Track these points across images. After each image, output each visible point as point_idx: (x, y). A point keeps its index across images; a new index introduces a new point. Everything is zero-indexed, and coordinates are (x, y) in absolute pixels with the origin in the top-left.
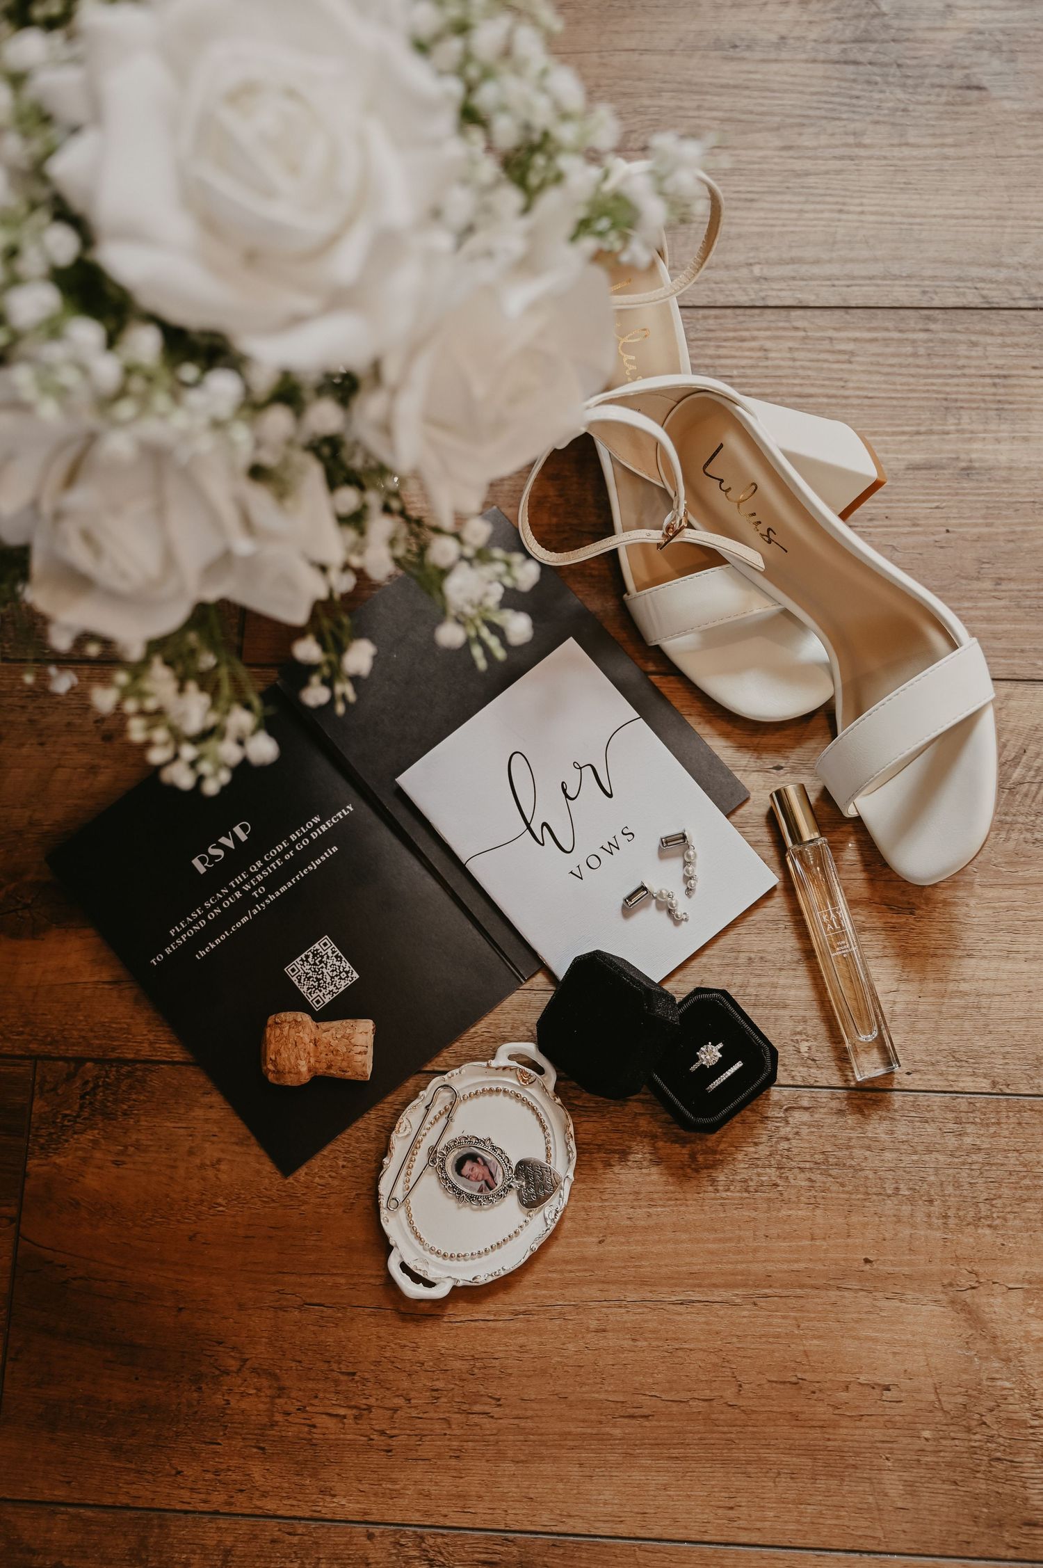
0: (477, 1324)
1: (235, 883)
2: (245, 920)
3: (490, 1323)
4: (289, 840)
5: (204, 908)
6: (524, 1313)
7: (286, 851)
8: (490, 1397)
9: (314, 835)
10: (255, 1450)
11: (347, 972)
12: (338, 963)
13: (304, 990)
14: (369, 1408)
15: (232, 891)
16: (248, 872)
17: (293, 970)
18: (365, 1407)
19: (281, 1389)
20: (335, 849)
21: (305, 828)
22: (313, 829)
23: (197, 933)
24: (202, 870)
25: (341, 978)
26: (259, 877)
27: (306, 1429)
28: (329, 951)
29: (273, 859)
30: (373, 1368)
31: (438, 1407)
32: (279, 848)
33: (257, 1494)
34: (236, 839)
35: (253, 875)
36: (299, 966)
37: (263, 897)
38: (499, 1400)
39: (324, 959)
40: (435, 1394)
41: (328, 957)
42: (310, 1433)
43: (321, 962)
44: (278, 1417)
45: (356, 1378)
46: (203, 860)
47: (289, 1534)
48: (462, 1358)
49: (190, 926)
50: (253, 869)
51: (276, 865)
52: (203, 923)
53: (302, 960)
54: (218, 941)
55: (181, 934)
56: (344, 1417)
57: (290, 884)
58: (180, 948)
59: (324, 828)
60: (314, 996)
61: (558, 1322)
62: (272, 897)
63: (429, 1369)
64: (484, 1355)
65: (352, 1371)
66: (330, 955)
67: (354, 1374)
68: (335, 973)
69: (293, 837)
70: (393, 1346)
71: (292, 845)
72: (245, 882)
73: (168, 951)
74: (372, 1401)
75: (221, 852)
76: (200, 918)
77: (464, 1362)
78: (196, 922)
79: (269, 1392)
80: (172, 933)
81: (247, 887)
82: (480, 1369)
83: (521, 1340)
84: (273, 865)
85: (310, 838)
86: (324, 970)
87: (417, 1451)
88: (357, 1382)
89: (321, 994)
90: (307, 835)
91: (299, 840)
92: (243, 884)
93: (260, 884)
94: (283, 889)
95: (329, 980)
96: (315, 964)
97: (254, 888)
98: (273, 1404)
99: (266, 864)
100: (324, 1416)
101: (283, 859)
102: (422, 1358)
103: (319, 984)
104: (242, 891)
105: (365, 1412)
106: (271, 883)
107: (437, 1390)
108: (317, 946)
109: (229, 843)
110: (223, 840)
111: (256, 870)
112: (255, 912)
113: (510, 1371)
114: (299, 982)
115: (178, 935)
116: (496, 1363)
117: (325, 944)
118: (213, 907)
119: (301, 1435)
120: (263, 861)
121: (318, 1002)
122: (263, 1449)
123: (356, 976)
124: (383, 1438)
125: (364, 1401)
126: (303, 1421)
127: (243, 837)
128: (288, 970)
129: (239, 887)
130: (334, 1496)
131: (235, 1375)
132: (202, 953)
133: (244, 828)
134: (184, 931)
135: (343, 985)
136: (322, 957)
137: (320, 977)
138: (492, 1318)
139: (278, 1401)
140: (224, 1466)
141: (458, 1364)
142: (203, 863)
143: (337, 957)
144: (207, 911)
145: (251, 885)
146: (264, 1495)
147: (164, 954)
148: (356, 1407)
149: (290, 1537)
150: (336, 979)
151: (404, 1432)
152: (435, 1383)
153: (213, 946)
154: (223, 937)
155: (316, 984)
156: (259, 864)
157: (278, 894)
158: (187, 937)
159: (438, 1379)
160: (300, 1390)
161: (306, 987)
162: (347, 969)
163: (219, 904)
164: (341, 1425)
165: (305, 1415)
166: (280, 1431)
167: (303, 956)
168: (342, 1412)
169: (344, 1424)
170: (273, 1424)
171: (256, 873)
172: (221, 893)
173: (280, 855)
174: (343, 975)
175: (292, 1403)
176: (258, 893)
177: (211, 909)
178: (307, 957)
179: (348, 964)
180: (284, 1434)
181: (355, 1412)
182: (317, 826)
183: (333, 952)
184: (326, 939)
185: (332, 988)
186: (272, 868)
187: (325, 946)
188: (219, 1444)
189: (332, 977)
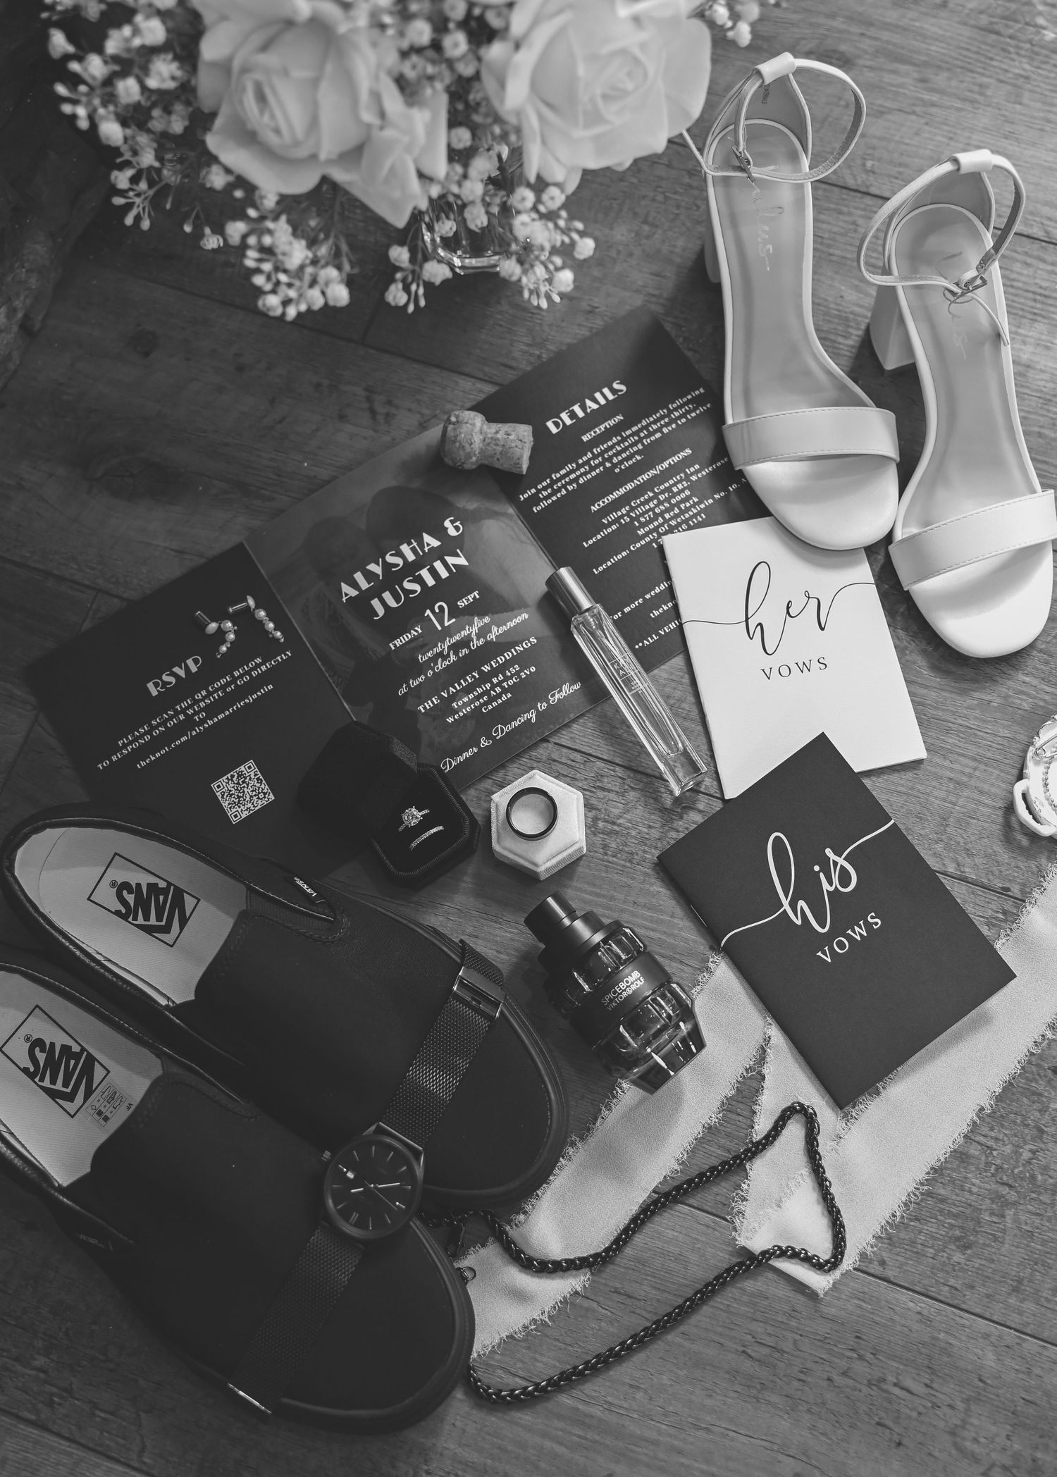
0: (747, 1433)
1: (181, 707)
2: (184, 739)
3: (733, 1429)
4: (233, 676)
5: (150, 725)
6: (700, 1428)
7: (228, 684)
8: (751, 1357)
9: (254, 674)
10: (989, 1381)
11: (265, 794)
12: (258, 785)
13: (225, 804)
14: (870, 1384)
15: (177, 713)
16: (193, 699)
17: (219, 787)
18: (874, 1387)
19: (953, 1434)
20: (270, 687)
21: (248, 666)
22: (254, 668)
23: (141, 746)
24: (154, 692)
25: (258, 798)
26: (202, 704)
27: (935, 1385)
28: (252, 773)
29: (216, 691)
30: (858, 1423)
31: (803, 1364)
32: (223, 681)
33: (993, 1339)
34: (187, 669)
35: (196, 702)
36: (224, 784)
37: (203, 721)
38: (744, 1352)
39: (247, 780)
40: (803, 1377)
41: (250, 779)
42: (932, 1381)
43: (244, 782)
44: (960, 1406)
45: (877, 1419)
46: (156, 685)
47: (956, 1289)
48: (769, 1403)
49: (136, 739)
50: (198, 697)
51: (218, 695)
52: (147, 738)
53: (227, 778)
54: (158, 755)
55: (128, 745)
56: (895, 1385)
57: (227, 713)
58: (125, 757)
59: (263, 668)
60: (233, 810)
61: (671, 1409)
62: (210, 722)
63: (804, 1404)
64: (748, 1399)
65: (879, 1427)
66: (252, 777)
67: (879, 1424)
68: (254, 793)
69: (236, 674)
70: (834, 1438)
71: (234, 680)
72: (190, 707)
73: (114, 758)
74: (865, 1390)
75: (173, 680)
76: (146, 733)
77: (767, 1398)
78: (142, 736)
79: (966, 1434)
80: (120, 743)
81: (190, 712)
82: (754, 1387)
83: (709, 1402)
84: (215, 695)
85: (251, 676)
86: (245, 789)
87: (831, 1329)
88: (876, 1415)
89: (240, 810)
90: (248, 673)
91: (241, 676)
92: (187, 708)
93: (201, 710)
94: (221, 716)
95: (248, 799)
96: (238, 783)
97: (196, 713)
98: (963, 1421)
99: (210, 694)
100: (915, 1392)
101: (224, 691)
102: (807, 1416)
103: (239, 801)
104: (186, 715)
105: (874, 1382)
106: (212, 710)
107: (800, 1380)
108: (242, 768)
109: (181, 673)
110: (176, 670)
111: (200, 697)
112: (194, 733)
113: (727, 1376)
114: (223, 797)
115: (125, 746)
116: (738, 1388)
117: (250, 767)
118: (159, 725)
119: (941, 1381)
120: (208, 691)
121: (236, 816)
122: (981, 1380)
123: (272, 797)
124: (862, 1352)
125: (872, 1393)
126: (937, 1394)
127: (194, 669)
128: (214, 786)
129: (183, 711)
130: (919, 1313)
131: (998, 1464)
132: (143, 764)
133: (196, 662)
134: (130, 743)
135: (260, 804)
136: (245, 778)
137: (241, 795)
138: (731, 1434)
139: (959, 1423)
140: (1021, 1376)
141: (775, 1398)
142: (156, 687)
143: (258, 779)
144: (153, 728)
145: (194, 709)
146: (986, 1336)
147: (111, 760)
148: (884, 1391)
149: (956, 1285)
150: (255, 798)
151: (841, 1351)
152: (801, 1388)
153: (153, 758)
154: (163, 752)
155: (237, 801)
156: (204, 693)
157: (216, 720)
158: (132, 749)
159: (798, 1390)
160: (934, 1426)
161: (227, 802)
162: (265, 791)
163: (164, 723)
164: (900, 1377)
165: (934, 1399)
166: (961, 1392)
167: (229, 775)
168: (897, 1391)
169: (897, 1378)
170: (967, 1401)
171: (200, 701)
172: (167, 714)
173: (223, 688)
174: (261, 796)
175: (945, 1415)
176: (199, 718)
177: (157, 727)
178: (232, 776)
179: (267, 787)
180: (958, 1388)
181: (885, 1387)
182: (258, 666)
183: (256, 775)
184: (251, 763)
185: (249, 805)
186: (214, 698)
187: (249, 769)
188: (1023, 1399)
189: (251, 796)
